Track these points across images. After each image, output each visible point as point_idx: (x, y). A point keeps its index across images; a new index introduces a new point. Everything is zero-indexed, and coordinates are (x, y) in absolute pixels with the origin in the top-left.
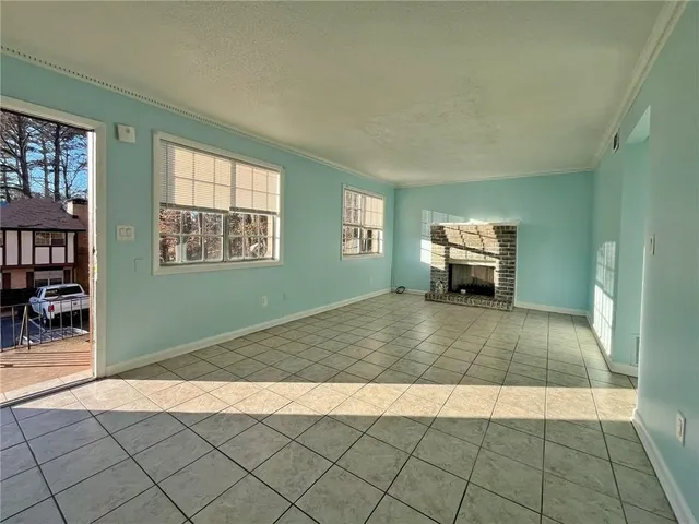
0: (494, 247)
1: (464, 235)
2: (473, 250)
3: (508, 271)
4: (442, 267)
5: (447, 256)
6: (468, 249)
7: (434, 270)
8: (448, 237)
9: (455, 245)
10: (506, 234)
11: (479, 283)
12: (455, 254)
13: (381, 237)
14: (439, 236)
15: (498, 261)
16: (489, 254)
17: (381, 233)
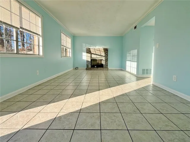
0: (103, 54)
1: (96, 51)
2: (98, 55)
3: (106, 60)
4: (90, 60)
5: (91, 57)
6: (97, 55)
7: (87, 61)
8: (91, 51)
9: (93, 54)
10: (106, 50)
11: (99, 64)
12: (93, 56)
13: (70, 51)
14: (89, 51)
15: (104, 58)
16: (102, 56)
17: (70, 50)
